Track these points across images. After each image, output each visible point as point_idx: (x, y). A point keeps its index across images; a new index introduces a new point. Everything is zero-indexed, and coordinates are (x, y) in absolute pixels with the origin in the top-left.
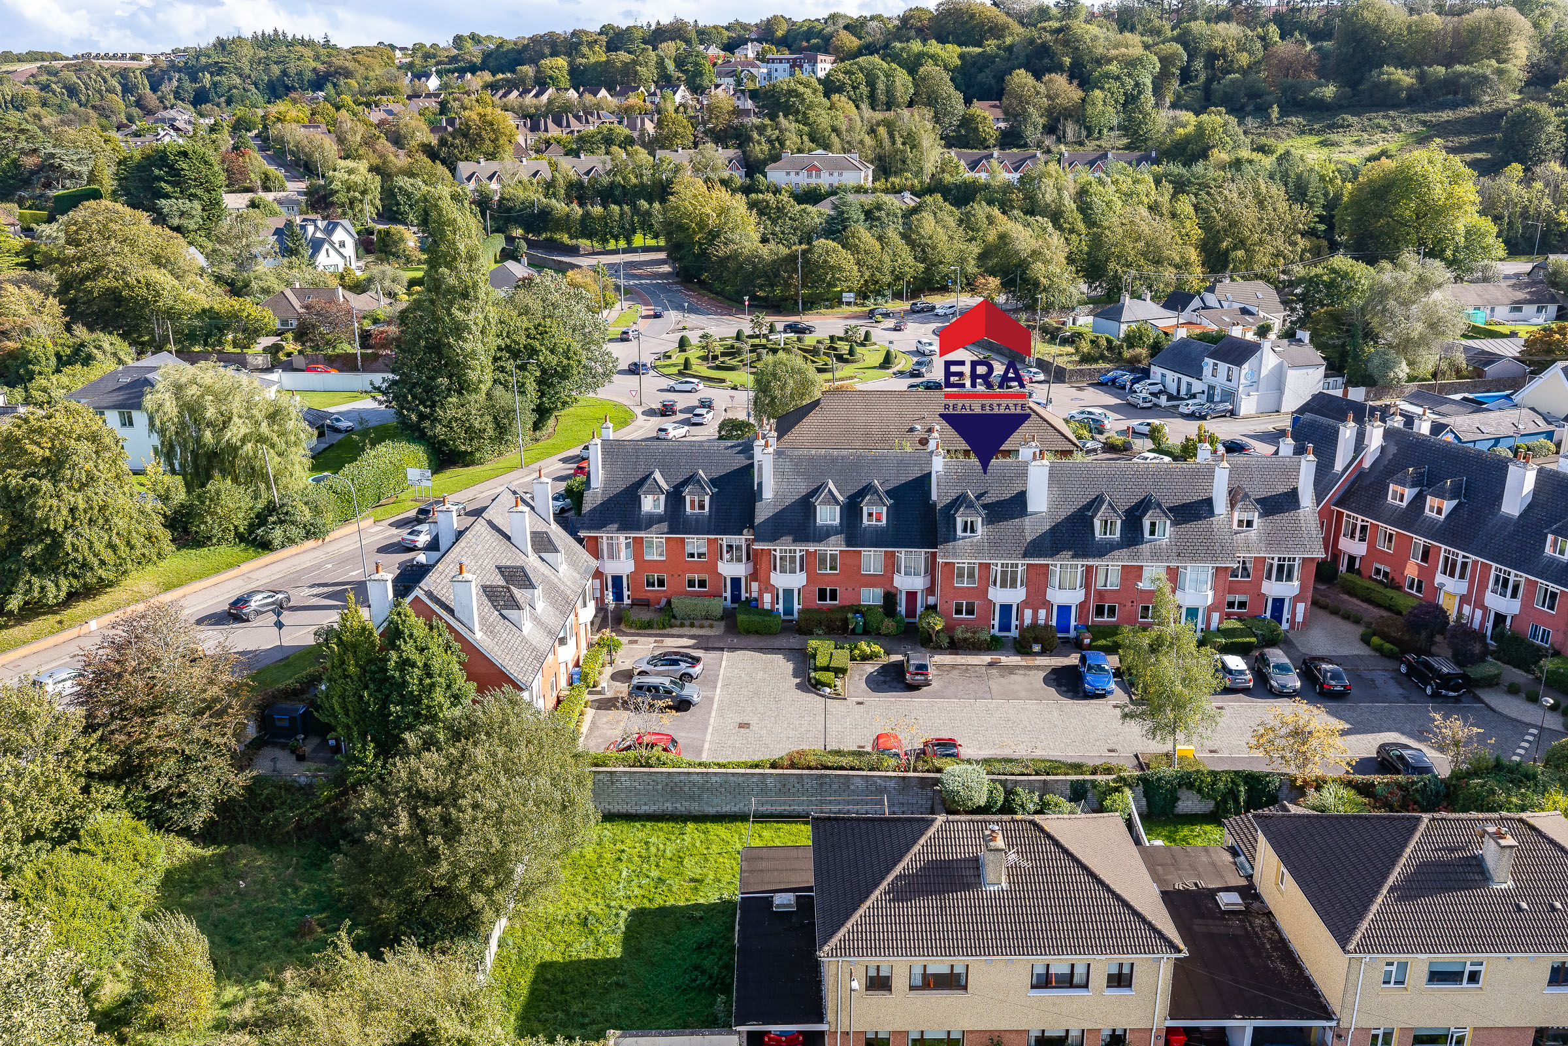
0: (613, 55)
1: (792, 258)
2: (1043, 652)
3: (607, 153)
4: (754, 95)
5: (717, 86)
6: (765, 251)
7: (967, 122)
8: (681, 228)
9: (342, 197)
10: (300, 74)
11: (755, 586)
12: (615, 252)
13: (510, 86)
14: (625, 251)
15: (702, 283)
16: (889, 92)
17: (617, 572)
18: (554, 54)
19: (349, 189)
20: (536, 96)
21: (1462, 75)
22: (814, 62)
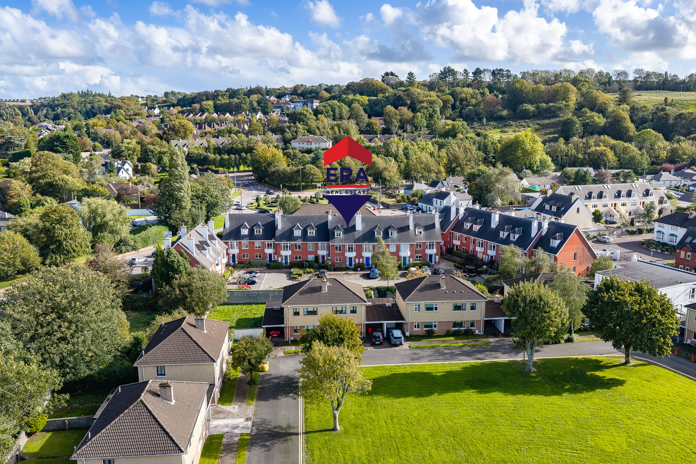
0: (232, 100)
1: (298, 171)
2: (361, 270)
3: (229, 136)
4: (288, 115)
5: (273, 112)
6: (288, 169)
7: (369, 125)
8: (258, 161)
9: (126, 153)
10: (99, 108)
11: (276, 256)
12: (233, 172)
13: (190, 112)
14: (237, 172)
15: (266, 182)
16: (341, 114)
17: (234, 253)
18: (207, 99)
19: (128, 150)
20: (201, 116)
21: (552, 107)
22: (312, 103)
